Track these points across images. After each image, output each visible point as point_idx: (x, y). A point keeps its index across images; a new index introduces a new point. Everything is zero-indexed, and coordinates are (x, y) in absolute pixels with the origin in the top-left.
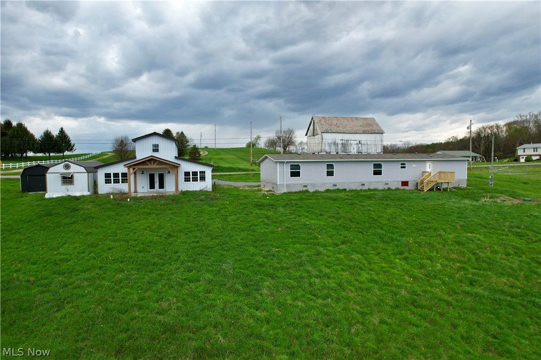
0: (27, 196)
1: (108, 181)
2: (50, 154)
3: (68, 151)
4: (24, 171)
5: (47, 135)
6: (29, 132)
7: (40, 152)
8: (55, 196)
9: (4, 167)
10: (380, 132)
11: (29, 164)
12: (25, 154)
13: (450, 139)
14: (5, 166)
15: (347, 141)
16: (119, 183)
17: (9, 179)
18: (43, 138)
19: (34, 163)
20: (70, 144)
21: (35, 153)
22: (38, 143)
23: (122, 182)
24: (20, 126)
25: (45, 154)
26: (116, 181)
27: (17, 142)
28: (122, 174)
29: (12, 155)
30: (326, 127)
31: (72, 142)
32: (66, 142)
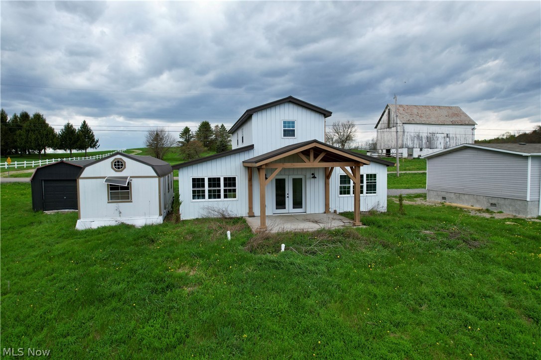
0: (40, 223)
1: (198, 194)
2: (71, 151)
3: (91, 147)
4: (36, 172)
5: (69, 129)
6: (48, 125)
7: (60, 149)
8: (95, 226)
9: (16, 166)
10: (471, 123)
11: (47, 162)
12: (43, 151)
13: (503, 135)
14: (17, 164)
15: (433, 134)
16: (219, 197)
17: (19, 183)
18: (64, 132)
19: (53, 161)
20: (94, 140)
21: (55, 149)
22: (58, 138)
23: (226, 196)
24: (38, 117)
25: (66, 150)
26: (215, 195)
27: (34, 137)
28: (225, 179)
29: (29, 151)
30: (407, 118)
31: (96, 138)
32: (89, 138)
